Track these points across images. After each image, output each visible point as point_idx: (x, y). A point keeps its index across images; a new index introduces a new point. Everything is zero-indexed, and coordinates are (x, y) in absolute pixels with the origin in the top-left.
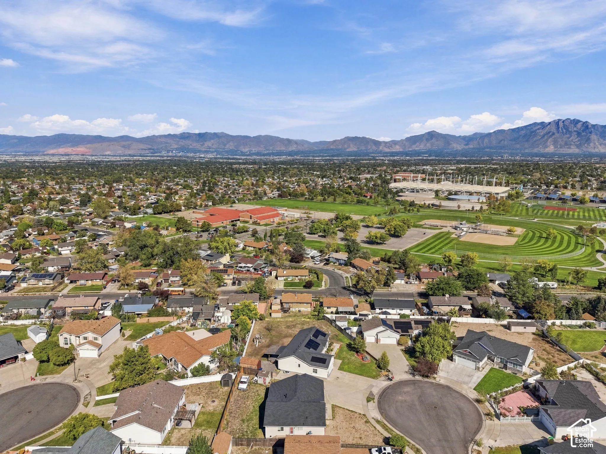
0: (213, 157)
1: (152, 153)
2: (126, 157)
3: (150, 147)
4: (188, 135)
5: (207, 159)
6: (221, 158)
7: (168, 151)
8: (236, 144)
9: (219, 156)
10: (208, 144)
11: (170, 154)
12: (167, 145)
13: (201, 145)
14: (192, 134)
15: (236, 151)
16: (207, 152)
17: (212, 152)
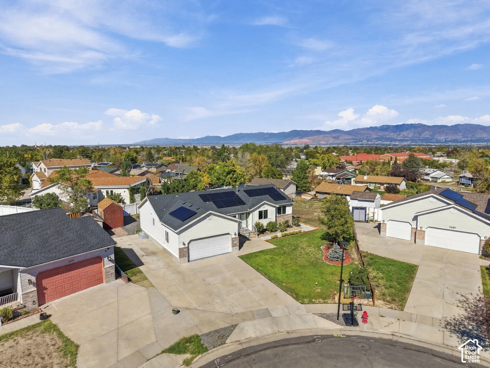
0: (407, 144)
1: (355, 142)
2: (334, 145)
3: (354, 137)
4: (387, 127)
5: (401, 146)
6: (414, 145)
7: (368, 141)
8: (431, 133)
9: (412, 144)
10: (405, 133)
11: (370, 143)
12: (368, 135)
13: (397, 135)
14: (391, 126)
15: (431, 139)
16: (402, 141)
17: (407, 141)
